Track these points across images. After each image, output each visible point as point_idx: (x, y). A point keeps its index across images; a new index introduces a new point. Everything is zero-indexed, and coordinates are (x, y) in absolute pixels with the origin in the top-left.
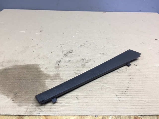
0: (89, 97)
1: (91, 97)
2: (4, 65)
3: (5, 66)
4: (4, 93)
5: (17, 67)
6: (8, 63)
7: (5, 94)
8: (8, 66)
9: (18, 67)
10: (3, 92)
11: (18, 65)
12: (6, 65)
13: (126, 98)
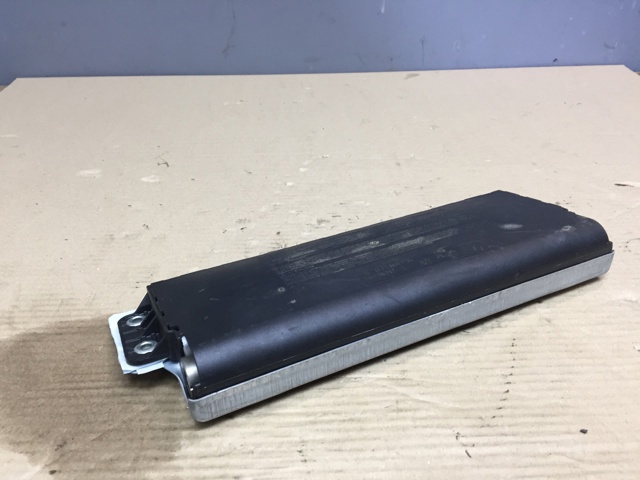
0: (348, 445)
1: (357, 445)
2: (16, 320)
3: (22, 327)
4: (19, 444)
5: (67, 328)
6: (31, 311)
7: (22, 448)
8: (34, 325)
9: (72, 327)
10: (12, 437)
11: (73, 319)
12: (24, 323)
13: (496, 444)
